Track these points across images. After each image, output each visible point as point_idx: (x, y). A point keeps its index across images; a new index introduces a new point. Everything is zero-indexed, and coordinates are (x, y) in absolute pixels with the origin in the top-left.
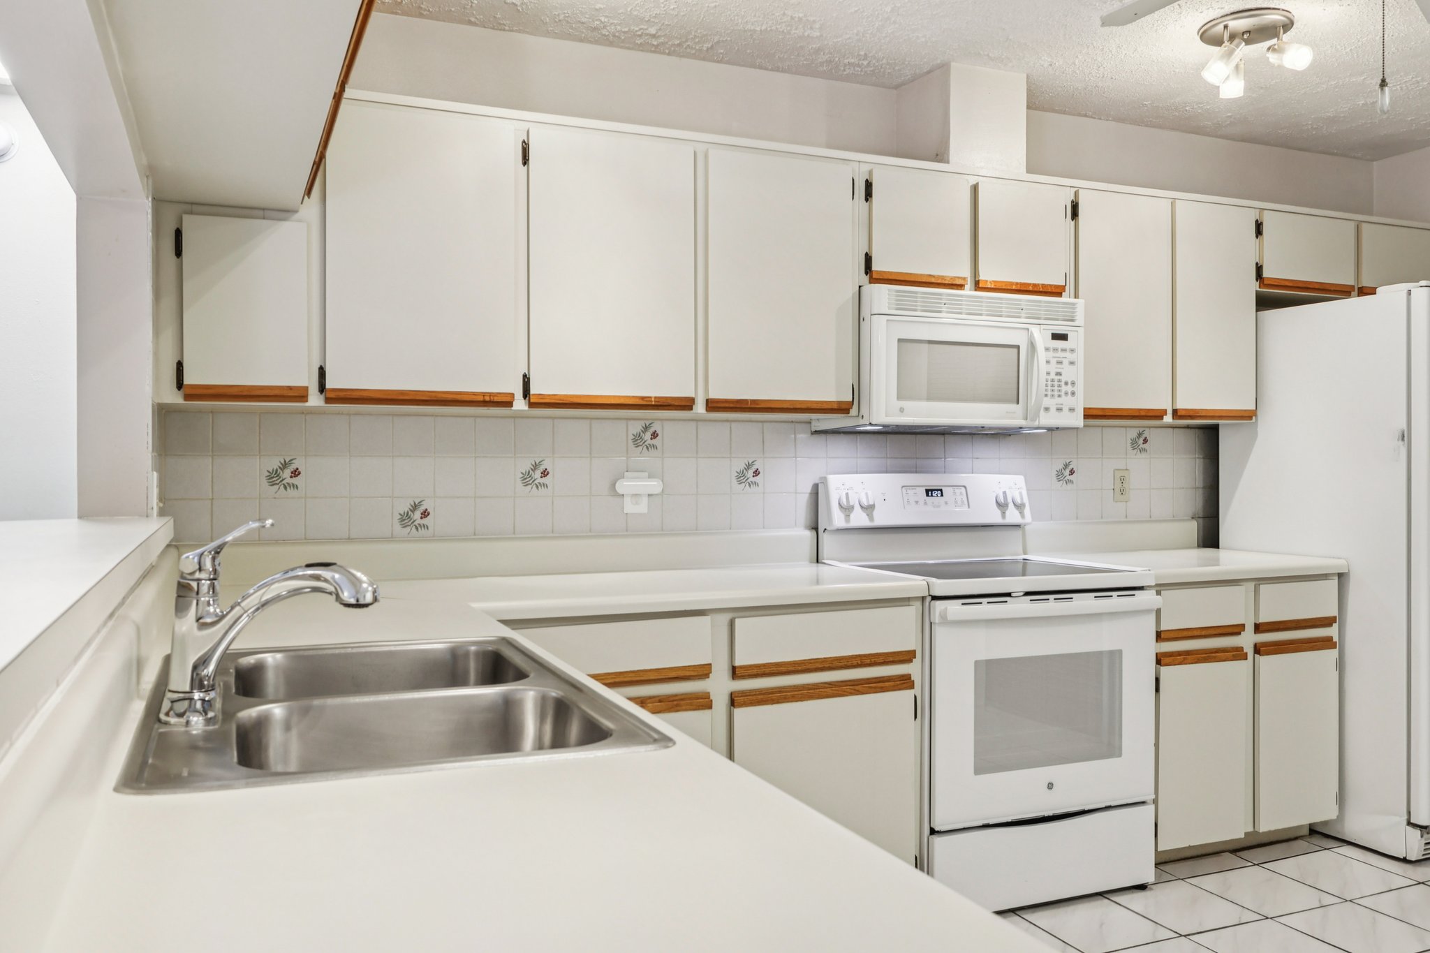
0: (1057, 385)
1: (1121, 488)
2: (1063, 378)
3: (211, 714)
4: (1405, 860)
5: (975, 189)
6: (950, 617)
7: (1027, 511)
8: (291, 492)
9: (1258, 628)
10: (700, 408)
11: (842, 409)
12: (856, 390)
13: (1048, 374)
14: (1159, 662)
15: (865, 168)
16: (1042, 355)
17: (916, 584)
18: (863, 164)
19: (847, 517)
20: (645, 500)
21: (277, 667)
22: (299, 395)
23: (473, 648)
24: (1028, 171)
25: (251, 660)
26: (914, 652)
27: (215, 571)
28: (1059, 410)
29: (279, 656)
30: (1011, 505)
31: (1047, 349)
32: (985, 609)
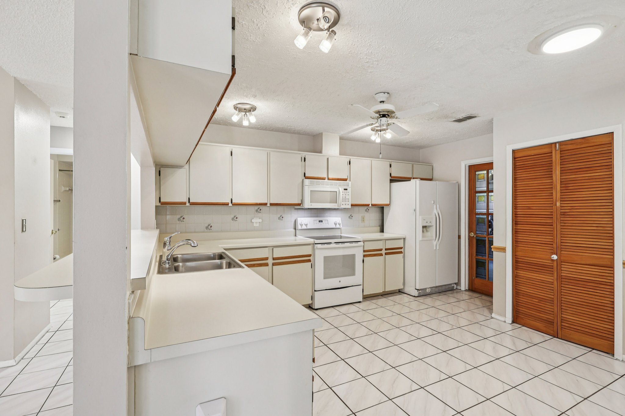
0: (345, 199)
1: (363, 220)
2: (346, 198)
3: (170, 264)
4: (415, 296)
5: (328, 159)
6: (318, 248)
7: (341, 225)
8: (183, 222)
9: (386, 249)
10: (268, 205)
11: (299, 205)
12: (302, 201)
13: (343, 197)
14: (364, 257)
15: (304, 155)
16: (341, 193)
17: (312, 241)
18: (304, 154)
19: (302, 227)
20: (258, 223)
21: (180, 258)
22: (185, 203)
23: (217, 254)
24: (340, 155)
25: (176, 256)
26: (311, 255)
27: (170, 241)
28: (345, 204)
29: (181, 255)
30: (337, 224)
31: (343, 192)
32: (326, 246)
